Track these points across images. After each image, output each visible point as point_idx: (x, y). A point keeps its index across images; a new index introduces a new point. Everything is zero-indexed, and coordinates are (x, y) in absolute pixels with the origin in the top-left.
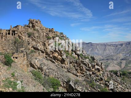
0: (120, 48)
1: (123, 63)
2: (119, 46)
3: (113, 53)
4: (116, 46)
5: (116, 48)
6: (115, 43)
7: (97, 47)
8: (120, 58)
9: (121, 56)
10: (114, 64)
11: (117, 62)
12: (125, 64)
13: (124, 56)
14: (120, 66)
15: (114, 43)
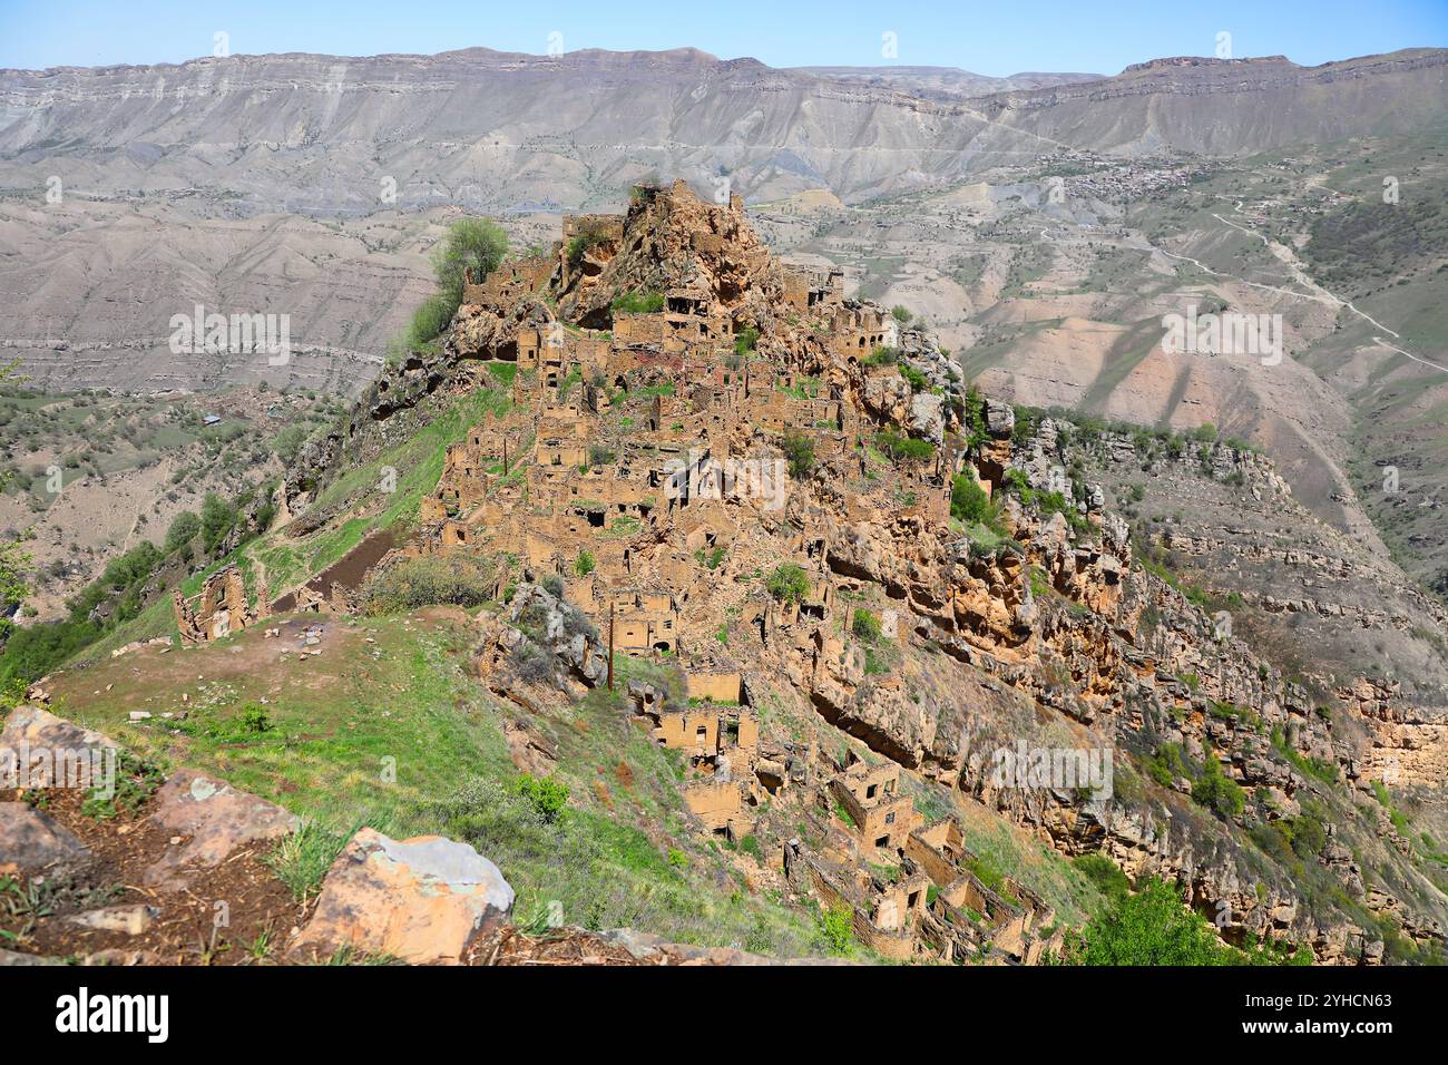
0: (982, 134)
1: (992, 261)
2: (975, 115)
3: (924, 168)
4: (949, 107)
5: (947, 127)
6: (944, 81)
7: (806, 105)
8: (976, 221)
9: (979, 203)
10: (933, 274)
11: (955, 250)
12: (1004, 269)
13: (1005, 207)
14: (974, 289)
15: (935, 83)
